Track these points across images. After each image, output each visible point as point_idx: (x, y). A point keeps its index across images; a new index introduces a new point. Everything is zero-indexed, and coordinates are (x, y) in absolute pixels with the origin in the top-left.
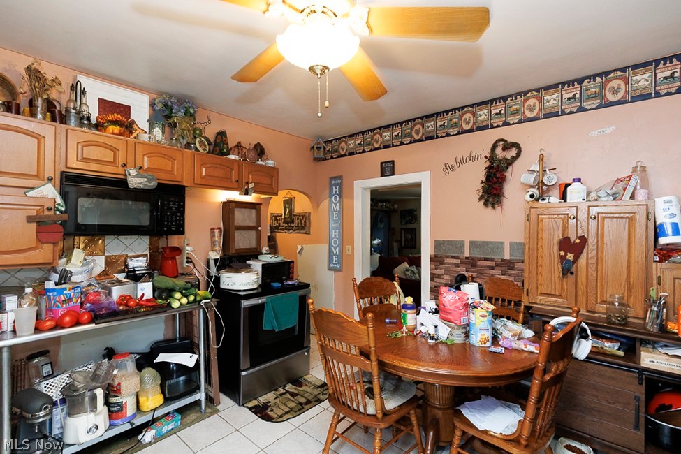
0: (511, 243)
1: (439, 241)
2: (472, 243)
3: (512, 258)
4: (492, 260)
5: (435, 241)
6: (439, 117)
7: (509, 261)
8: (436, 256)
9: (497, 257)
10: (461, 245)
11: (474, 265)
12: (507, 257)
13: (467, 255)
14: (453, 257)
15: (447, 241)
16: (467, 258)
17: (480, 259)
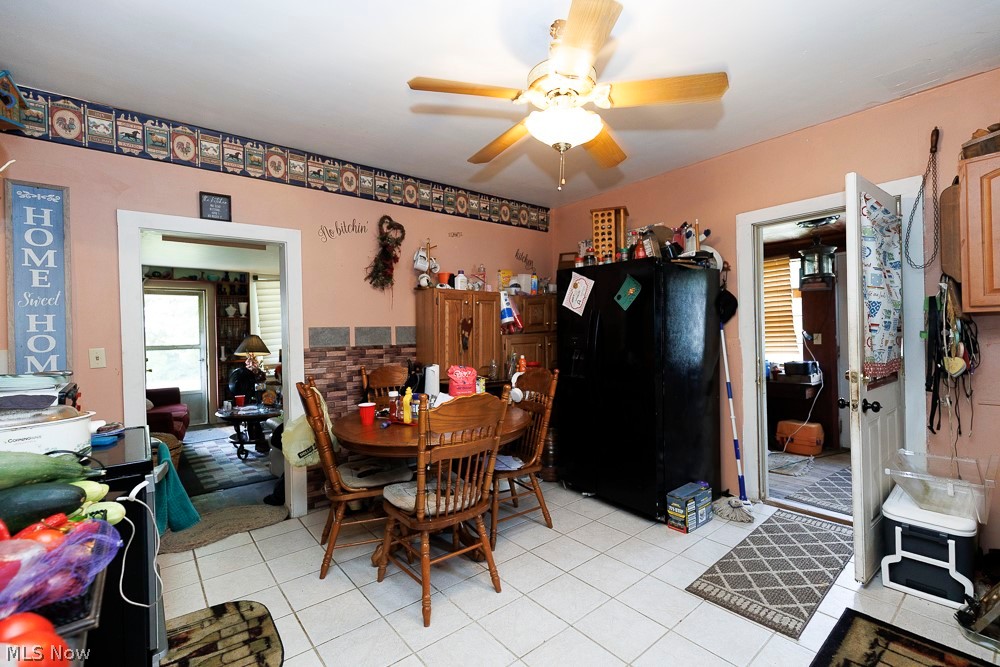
0: (397, 328)
1: (315, 329)
2: (358, 330)
3: (399, 343)
4: (381, 347)
5: (310, 329)
6: (311, 160)
7: (397, 347)
8: (312, 350)
9: (385, 345)
10: (344, 333)
11: (363, 355)
12: (394, 343)
13: (353, 344)
14: (337, 349)
15: (327, 328)
16: (354, 348)
17: (369, 348)
